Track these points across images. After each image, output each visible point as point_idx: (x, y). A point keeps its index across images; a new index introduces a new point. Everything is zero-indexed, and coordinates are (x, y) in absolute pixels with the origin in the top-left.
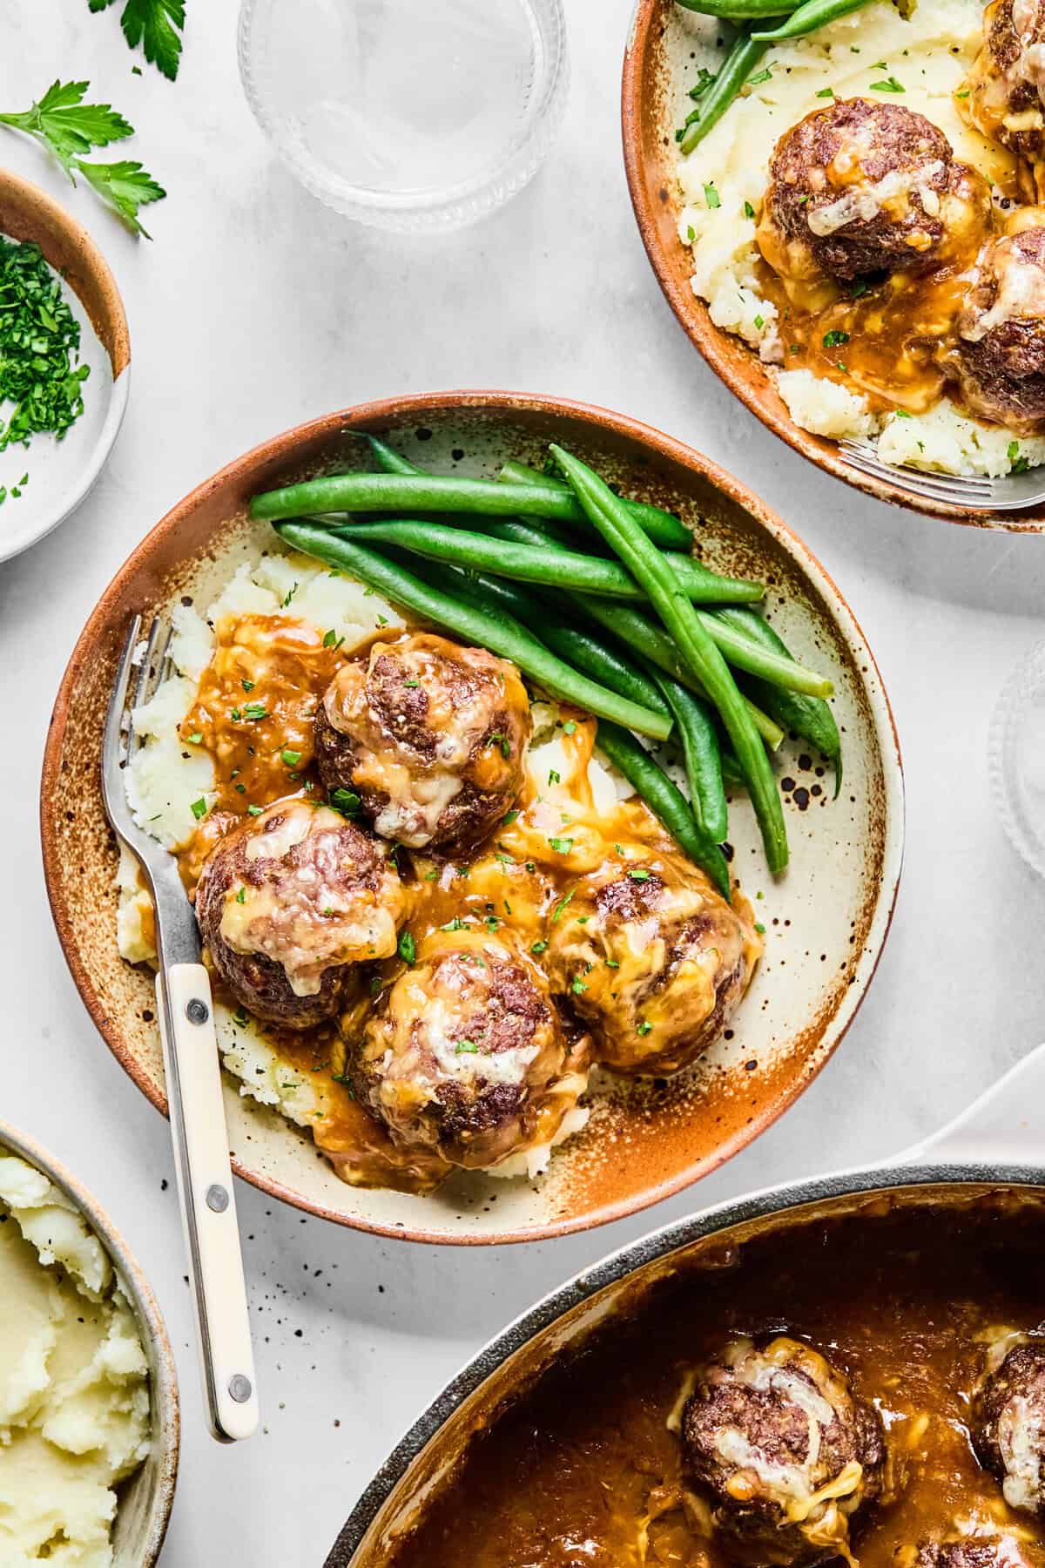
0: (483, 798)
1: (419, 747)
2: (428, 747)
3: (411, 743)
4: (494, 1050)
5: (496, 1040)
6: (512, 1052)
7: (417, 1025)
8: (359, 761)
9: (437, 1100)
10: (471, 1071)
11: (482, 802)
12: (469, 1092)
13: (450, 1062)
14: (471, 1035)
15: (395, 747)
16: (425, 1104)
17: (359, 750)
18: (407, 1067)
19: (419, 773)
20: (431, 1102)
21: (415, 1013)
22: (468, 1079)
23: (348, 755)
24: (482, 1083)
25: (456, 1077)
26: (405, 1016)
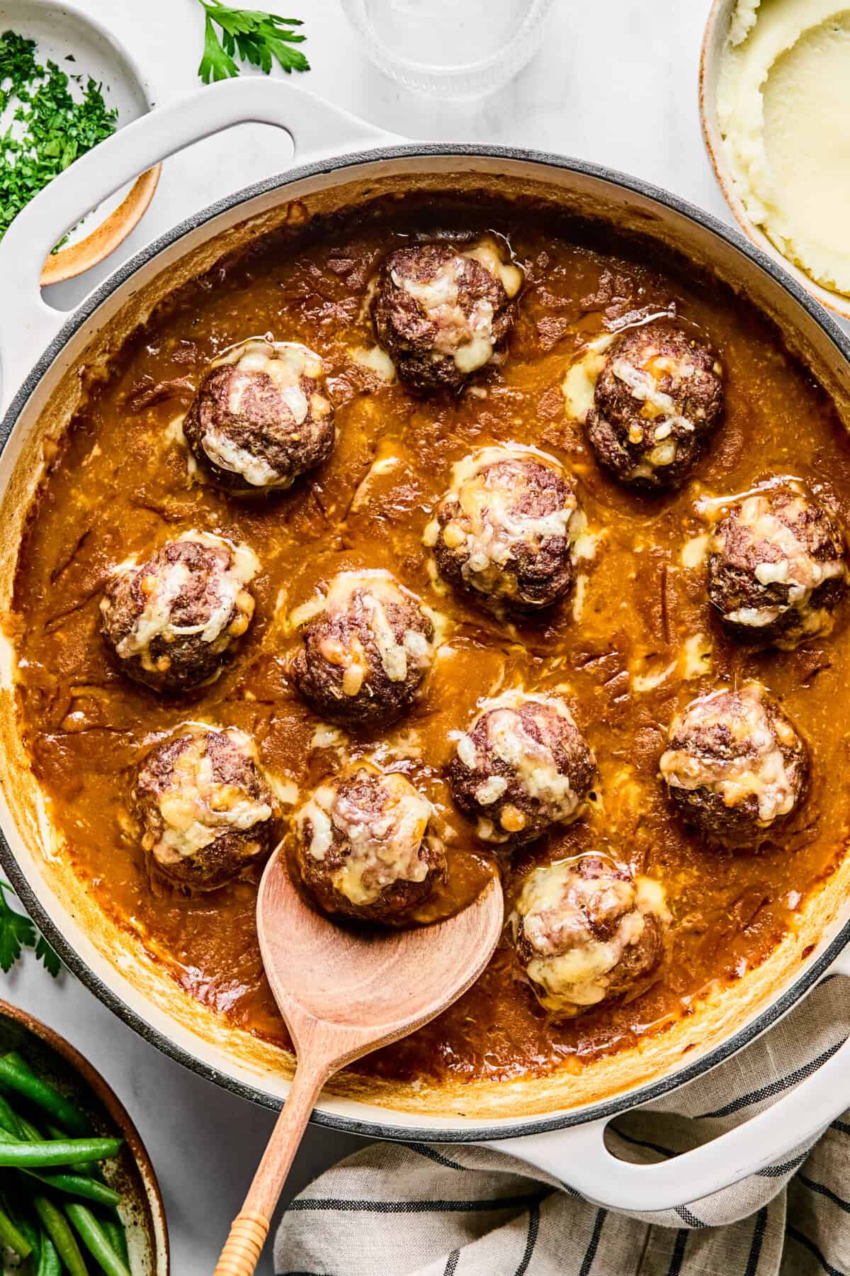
0: (797, 751)
1: (744, 754)
2: (749, 748)
3: (739, 755)
4: (542, 515)
5: (542, 509)
6: (555, 514)
7: (484, 512)
8: (722, 793)
9: (513, 558)
10: (532, 531)
11: (798, 754)
12: (534, 547)
13: (516, 529)
14: (525, 508)
15: (733, 765)
16: (504, 563)
17: (716, 787)
18: (486, 541)
19: (755, 766)
20: (509, 560)
21: (481, 505)
22: (531, 538)
23: (712, 797)
24: (540, 538)
25: (522, 538)
26: (474, 509)
